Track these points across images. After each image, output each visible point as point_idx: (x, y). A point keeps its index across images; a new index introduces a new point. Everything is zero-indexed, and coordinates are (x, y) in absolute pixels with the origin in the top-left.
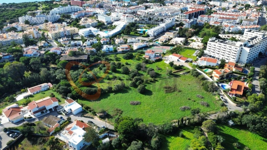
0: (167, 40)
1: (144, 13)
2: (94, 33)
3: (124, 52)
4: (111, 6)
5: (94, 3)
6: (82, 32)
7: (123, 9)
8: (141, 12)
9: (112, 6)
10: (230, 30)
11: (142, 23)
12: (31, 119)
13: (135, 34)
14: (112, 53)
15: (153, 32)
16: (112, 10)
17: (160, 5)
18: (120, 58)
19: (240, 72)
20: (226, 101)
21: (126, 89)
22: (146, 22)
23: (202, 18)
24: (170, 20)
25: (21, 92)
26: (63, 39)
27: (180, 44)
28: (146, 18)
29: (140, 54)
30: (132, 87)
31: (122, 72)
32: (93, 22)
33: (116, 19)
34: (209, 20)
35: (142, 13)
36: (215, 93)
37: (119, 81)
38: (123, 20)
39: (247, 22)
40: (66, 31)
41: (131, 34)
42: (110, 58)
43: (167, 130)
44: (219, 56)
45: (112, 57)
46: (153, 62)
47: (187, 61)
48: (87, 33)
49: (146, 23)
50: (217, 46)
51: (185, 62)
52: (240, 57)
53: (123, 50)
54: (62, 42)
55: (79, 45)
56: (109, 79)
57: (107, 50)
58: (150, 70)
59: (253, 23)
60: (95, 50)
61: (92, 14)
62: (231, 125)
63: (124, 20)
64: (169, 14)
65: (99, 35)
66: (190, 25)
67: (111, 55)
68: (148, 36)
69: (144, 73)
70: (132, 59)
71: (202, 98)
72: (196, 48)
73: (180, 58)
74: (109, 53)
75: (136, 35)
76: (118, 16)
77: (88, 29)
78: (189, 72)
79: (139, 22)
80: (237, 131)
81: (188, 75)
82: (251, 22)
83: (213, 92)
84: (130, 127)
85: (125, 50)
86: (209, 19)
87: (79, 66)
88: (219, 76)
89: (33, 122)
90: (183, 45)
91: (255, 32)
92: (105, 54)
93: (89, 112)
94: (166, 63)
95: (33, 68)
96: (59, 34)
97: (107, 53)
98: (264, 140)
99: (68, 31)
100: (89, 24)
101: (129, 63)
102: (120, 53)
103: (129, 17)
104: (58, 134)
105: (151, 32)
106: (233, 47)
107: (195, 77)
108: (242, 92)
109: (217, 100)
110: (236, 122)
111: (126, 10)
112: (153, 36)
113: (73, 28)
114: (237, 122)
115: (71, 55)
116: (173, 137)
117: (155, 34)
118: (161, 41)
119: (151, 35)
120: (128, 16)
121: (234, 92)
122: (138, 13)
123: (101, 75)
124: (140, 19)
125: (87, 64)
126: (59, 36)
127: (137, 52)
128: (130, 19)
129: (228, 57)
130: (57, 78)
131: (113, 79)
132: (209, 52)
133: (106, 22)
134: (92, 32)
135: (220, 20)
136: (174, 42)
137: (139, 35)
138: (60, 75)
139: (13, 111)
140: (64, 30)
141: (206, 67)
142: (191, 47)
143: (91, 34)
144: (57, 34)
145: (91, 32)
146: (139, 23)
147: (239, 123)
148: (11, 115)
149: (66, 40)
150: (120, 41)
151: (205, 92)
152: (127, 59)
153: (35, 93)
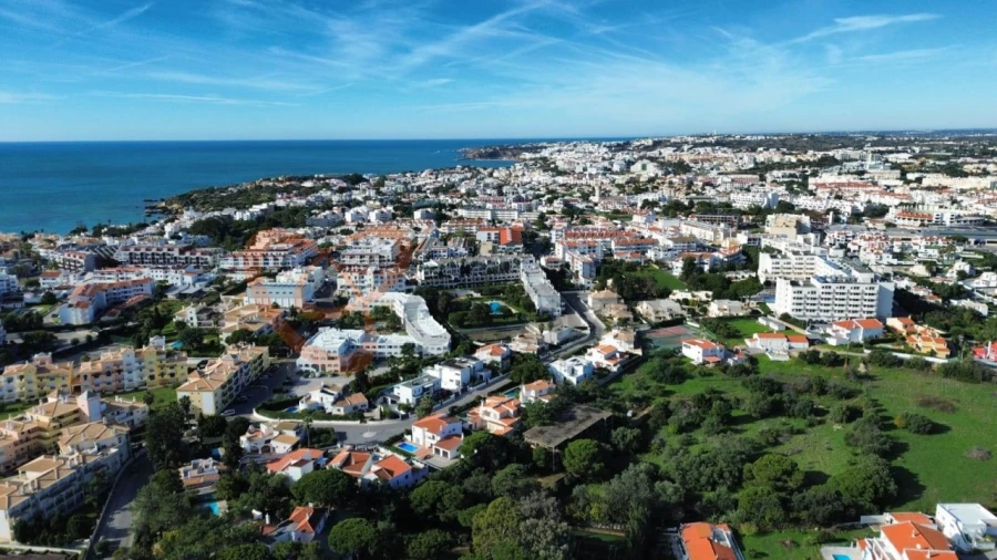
0: (633, 313)
4: (176, 253)
7: (264, 256)
9: (182, 252)
15: (559, 302)
22: (456, 280)
26: (325, 392)
28: (451, 270)
31: (755, 415)
37: (805, 436)
38: (352, 290)
39: (682, 244)
40: (243, 368)
47: (811, 343)
48: (344, 353)
50: (819, 293)
51: (809, 346)
53: (615, 361)
54: (334, 403)
56: (772, 444)
57: (585, 376)
61: (150, 292)
63: (363, 287)
73: (788, 340)
79: (428, 283)
83: (990, 379)
85: (620, 360)
88: (945, 347)
99: (247, 365)
105: (553, 301)
106: (862, 286)
107: (895, 367)
112: (560, 313)
113: (254, 351)
117: (562, 306)
118: (620, 319)
119: (554, 311)
120: (378, 272)
132: (800, 313)
135: (621, 249)
140: (237, 364)
141: (874, 341)
149: (341, 392)
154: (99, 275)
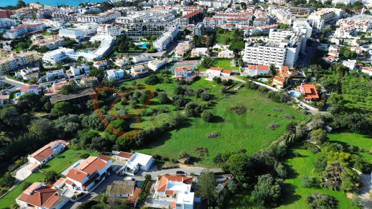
0: (186, 53)
1: (127, 21)
2: (71, 55)
3: (142, 76)
4: (67, 15)
5: (29, 12)
6: (48, 57)
7: (90, 17)
8: (122, 20)
9: (69, 15)
10: (250, 32)
11: (134, 35)
12: (83, 197)
13: (135, 49)
14: (125, 80)
15: (161, 45)
16: (70, 20)
17: (137, 9)
18: (142, 84)
19: (296, 75)
20: (307, 109)
21: (185, 122)
22: (140, 32)
23: (208, 22)
24: (174, 26)
25: (16, 166)
26: (24, 71)
27: (205, 56)
28: (138, 27)
29: (166, 74)
30: (190, 117)
31: (160, 102)
32: (57, 40)
33: (89, 33)
34: (216, 24)
35: (124, 21)
36: (288, 102)
37: (166, 114)
38: (102, 33)
39: (259, 22)
40: (19, 59)
41: (129, 50)
42: (127, 87)
43: (281, 153)
44: (263, 62)
45: (129, 85)
46: (192, 82)
47: (232, 74)
48: (58, 57)
49: (139, 34)
50: (258, 51)
51: (230, 75)
52: (286, 60)
53: (138, 73)
54: (25, 76)
55: (60, 76)
56: (149, 115)
57: (116, 77)
58: (200, 92)
59: (265, 22)
60: (96, 78)
61: (42, 29)
62: (330, 130)
63: (105, 33)
64: (163, 19)
65: (82, 57)
66: (200, 31)
67: (124, 83)
68: (156, 51)
69: (191, 98)
70: (161, 83)
71: (281, 111)
72: (228, 58)
73: (222, 72)
74: (121, 81)
75: (138, 51)
76: (91, 29)
77: (58, 52)
78: (243, 86)
79: (129, 33)
80: (339, 136)
81: (243, 89)
82: (264, 22)
83: (286, 101)
84: (247, 161)
85: (141, 72)
86: (216, 22)
87: (88, 107)
88: (282, 83)
89: (90, 199)
90: (209, 56)
91: (283, 31)
92: (116, 83)
93: (163, 161)
94: (208, 81)
95: (8, 123)
96: (8, 65)
97: (117, 80)
98: (366, 137)
99: (22, 58)
100: (52, 44)
101: (161, 89)
102: (137, 78)
103: (112, 28)
104: (146, 203)
105: (159, 45)
106: (278, 49)
107: (254, 90)
108: (317, 95)
109: (297, 110)
110: (334, 127)
111: (96, 18)
112: (162, 50)
113: (29, 53)
114: (335, 125)
115: (66, 93)
116: (289, 160)
117: (164, 47)
118: (179, 55)
119: (159, 49)
120: (109, 27)
121: (310, 97)
122: (117, 21)
123: (132, 113)
124: (130, 29)
125: (100, 101)
126: (8, 68)
127: (160, 73)
128: (114, 30)
129: (273, 61)
130: (65, 130)
131: (155, 113)
132: (249, 60)
133: (77, 38)
134: (67, 55)
135: (229, 23)
136: (197, 53)
137: (141, 51)
138: (70, 124)
139: (44, 195)
140: (15, 57)
141: (259, 77)
142: (222, 57)
143: (65, 57)
144: (6, 65)
145: (65, 55)
146: (129, 35)
147: (338, 127)
148: (43, 200)
149: (32, 72)
150: (125, 62)
151: (278, 104)
152: (153, 85)
153: (46, 160)
154: (36, 21)
